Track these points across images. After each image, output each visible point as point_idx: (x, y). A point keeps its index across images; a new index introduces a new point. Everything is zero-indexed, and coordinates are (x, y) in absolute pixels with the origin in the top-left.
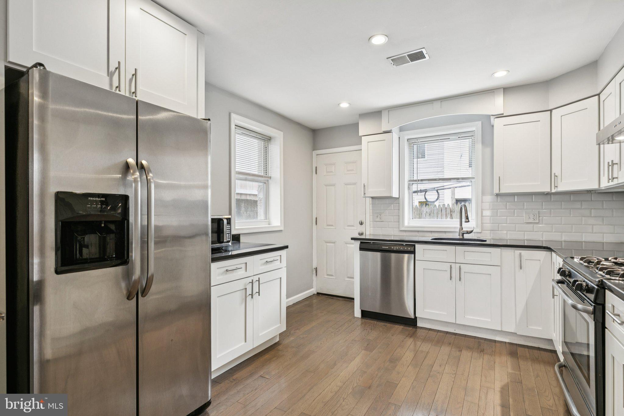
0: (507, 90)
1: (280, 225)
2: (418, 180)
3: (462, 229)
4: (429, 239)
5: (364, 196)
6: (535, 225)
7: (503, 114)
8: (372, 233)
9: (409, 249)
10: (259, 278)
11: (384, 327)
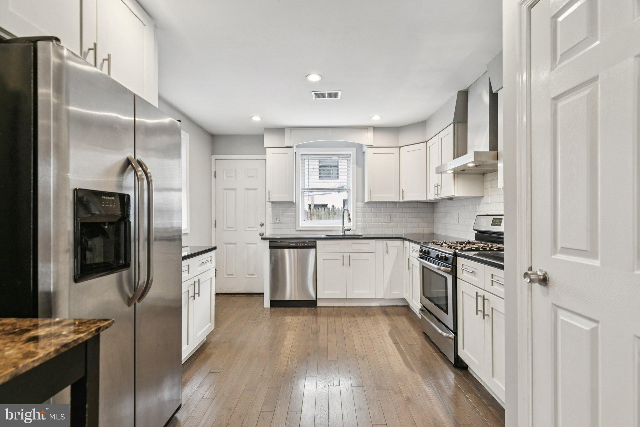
0: (376, 129)
1: (186, 228)
2: (310, 189)
3: (344, 228)
4: (323, 236)
5: (269, 201)
6: (388, 224)
7: (373, 145)
8: (271, 233)
9: (312, 244)
10: (199, 279)
11: (293, 311)
